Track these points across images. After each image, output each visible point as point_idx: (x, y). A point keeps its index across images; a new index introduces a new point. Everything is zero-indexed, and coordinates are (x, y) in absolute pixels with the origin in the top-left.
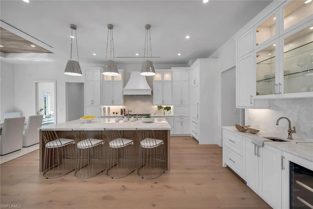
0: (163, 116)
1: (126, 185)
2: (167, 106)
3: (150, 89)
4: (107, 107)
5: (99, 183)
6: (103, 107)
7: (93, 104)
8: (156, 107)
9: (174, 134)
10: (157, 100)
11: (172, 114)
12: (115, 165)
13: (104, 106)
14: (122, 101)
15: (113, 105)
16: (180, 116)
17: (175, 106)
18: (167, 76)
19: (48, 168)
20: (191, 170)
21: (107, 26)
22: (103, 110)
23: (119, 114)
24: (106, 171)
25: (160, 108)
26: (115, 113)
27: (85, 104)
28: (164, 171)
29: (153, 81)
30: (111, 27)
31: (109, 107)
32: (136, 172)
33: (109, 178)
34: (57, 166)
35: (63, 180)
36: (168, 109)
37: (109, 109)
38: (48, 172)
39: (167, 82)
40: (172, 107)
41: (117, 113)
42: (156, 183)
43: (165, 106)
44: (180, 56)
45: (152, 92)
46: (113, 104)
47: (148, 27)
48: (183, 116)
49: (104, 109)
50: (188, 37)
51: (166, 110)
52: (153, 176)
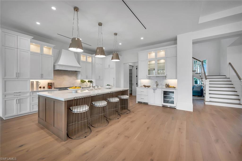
2: (89, 80)
3: (81, 66)
4: (35, 81)
6: (31, 81)
7: (19, 78)
8: (80, 81)
14: (52, 75)
15: (42, 79)
17: (96, 80)
23: (46, 89)
25: (83, 82)
26: (42, 87)
29: (80, 61)
31: (38, 81)
37: (37, 83)
39: (89, 62)
41: (44, 88)
43: (87, 80)
46: (42, 77)
49: (32, 84)
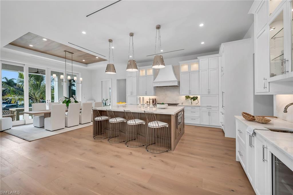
0: (191, 105)
1: (134, 153)
2: (194, 96)
3: (176, 80)
4: (141, 97)
5: (118, 148)
6: (138, 97)
7: (132, 95)
8: (184, 97)
9: (200, 124)
10: (184, 90)
11: (199, 104)
12: (134, 139)
13: (140, 97)
14: (153, 92)
16: (207, 106)
17: (202, 96)
18: (195, 67)
19: (97, 134)
20: (194, 155)
21: (129, 34)
22: (139, 100)
23: (151, 103)
24: (126, 142)
25: (187, 97)
27: (127, 95)
28: (167, 150)
29: (180, 72)
30: (132, 35)
31: (144, 97)
32: (145, 146)
33: (126, 146)
34: (102, 134)
35: (101, 141)
36: (195, 99)
37: (143, 98)
38: (96, 136)
39: (194, 72)
40: (199, 97)
42: (155, 156)
43: (192, 96)
44: (203, 44)
45: (179, 83)
46: (146, 94)
47: (158, 27)
48: (211, 106)
49: (140, 98)
50: (202, 25)
51: (193, 100)
52: (155, 152)
